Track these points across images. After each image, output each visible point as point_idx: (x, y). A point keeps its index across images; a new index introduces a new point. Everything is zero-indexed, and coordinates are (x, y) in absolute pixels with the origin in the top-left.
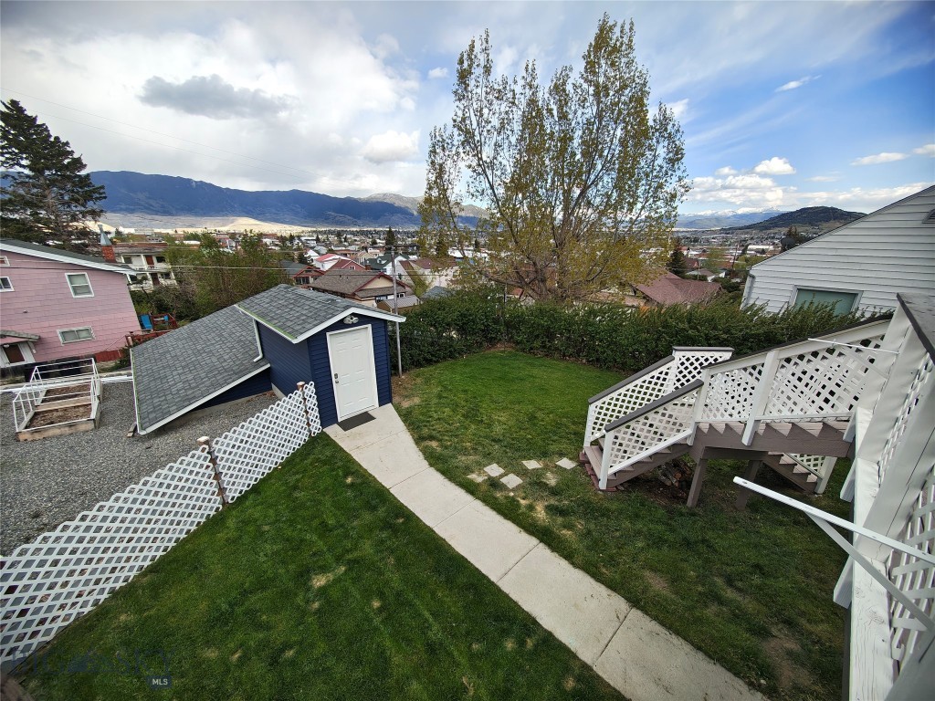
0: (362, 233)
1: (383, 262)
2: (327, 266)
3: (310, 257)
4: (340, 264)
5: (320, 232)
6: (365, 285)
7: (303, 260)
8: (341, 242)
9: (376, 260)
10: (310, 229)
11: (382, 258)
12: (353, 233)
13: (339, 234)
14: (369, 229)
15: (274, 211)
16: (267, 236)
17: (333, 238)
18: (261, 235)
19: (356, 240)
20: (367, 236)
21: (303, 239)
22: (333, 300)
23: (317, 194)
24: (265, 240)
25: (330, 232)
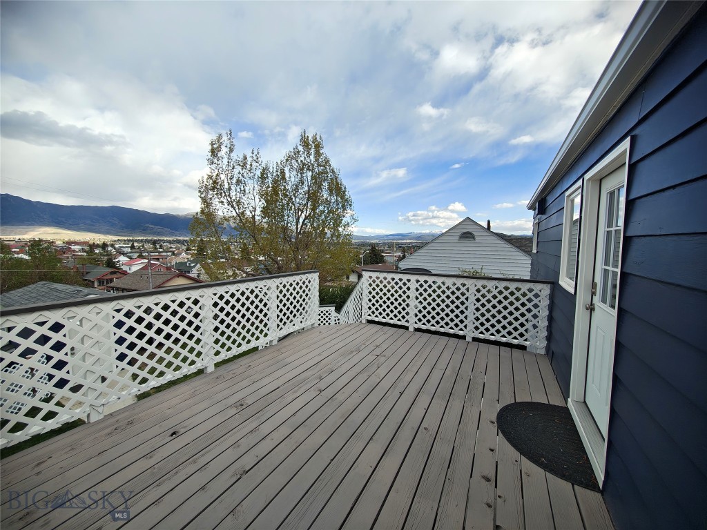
0: (179, 242)
1: (193, 265)
2: (134, 268)
3: (119, 261)
4: (148, 266)
5: (136, 241)
6: (164, 283)
7: (111, 264)
8: (156, 249)
9: (186, 263)
10: (126, 238)
11: (192, 262)
12: (170, 242)
13: (154, 243)
14: (186, 239)
15: (89, 222)
16: (76, 243)
17: (149, 246)
18: (70, 243)
19: (171, 248)
20: (183, 244)
21: (117, 246)
22: (78, 291)
23: (137, 211)
24: (73, 247)
25: (147, 241)
